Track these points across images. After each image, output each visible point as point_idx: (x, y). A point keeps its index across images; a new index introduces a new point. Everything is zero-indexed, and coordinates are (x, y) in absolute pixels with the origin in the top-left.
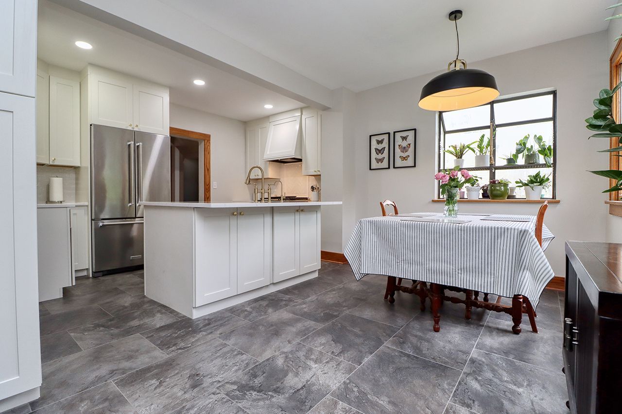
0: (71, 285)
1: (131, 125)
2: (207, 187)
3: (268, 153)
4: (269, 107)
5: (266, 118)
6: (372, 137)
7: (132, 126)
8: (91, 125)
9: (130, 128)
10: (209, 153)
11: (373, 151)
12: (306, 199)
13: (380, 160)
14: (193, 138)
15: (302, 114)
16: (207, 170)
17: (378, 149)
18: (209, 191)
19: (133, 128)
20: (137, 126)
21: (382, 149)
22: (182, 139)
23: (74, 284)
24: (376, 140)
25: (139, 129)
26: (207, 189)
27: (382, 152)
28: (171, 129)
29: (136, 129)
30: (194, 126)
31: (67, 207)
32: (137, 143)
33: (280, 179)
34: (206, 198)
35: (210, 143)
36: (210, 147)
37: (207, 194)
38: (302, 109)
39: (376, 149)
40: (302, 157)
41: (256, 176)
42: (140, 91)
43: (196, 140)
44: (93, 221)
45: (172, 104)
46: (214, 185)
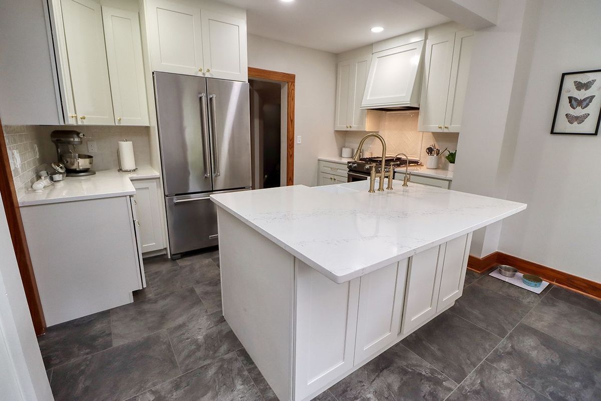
0: (142, 288)
1: (200, 70)
2: (290, 142)
3: (368, 98)
4: (377, 30)
5: (369, 47)
6: (565, 76)
7: (203, 71)
8: (153, 73)
9: (200, 74)
10: (293, 99)
11: (564, 101)
12: (416, 163)
13: (577, 118)
14: (274, 79)
15: (426, 38)
16: (291, 121)
17: (576, 99)
18: (293, 147)
19: (204, 74)
20: (208, 71)
21: (585, 100)
22: (262, 82)
23: (145, 286)
24: (575, 82)
25: (211, 74)
26: (290, 145)
27: (585, 104)
28: (250, 69)
29: (207, 75)
30: (276, 64)
31: (126, 196)
32: (210, 94)
33: (378, 132)
34: (289, 156)
35: (294, 86)
36: (294, 91)
37: (290, 151)
38: (427, 31)
39: (570, 98)
40: (419, 105)
41: (347, 127)
42: (209, 19)
43: (277, 82)
44: (167, 198)
45: (250, 35)
46: (298, 139)
